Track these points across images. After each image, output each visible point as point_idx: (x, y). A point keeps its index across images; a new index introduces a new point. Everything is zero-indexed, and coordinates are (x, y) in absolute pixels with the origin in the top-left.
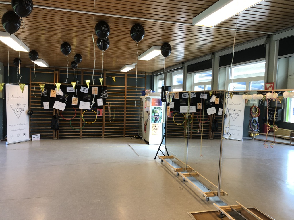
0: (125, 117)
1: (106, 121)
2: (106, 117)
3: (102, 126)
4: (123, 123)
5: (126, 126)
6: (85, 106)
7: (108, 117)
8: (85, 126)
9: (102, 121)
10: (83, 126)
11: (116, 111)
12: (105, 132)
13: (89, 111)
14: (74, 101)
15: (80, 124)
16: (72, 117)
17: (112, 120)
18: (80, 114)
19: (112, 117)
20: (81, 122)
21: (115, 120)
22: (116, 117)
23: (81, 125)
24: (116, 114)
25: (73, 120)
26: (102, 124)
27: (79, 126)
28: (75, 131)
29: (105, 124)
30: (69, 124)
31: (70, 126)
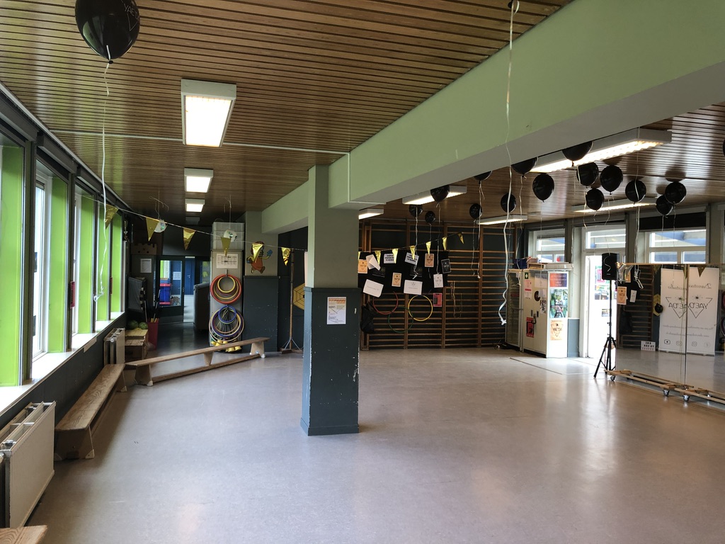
0: (480, 309)
1: (448, 315)
2: (448, 309)
3: (440, 326)
4: (476, 321)
5: (483, 326)
6: (413, 288)
7: (451, 309)
8: (414, 326)
9: (440, 315)
10: (409, 326)
11: (465, 297)
12: (447, 337)
13: (419, 297)
14: (396, 280)
15: (403, 321)
16: (391, 309)
17: (457, 315)
18: (403, 303)
19: (458, 309)
20: (407, 319)
21: (463, 315)
22: (464, 309)
23: (407, 323)
24: (464, 303)
25: (394, 315)
26: (440, 321)
27: (403, 326)
28: (396, 334)
29: (447, 321)
30: (386, 321)
31: (388, 327)
